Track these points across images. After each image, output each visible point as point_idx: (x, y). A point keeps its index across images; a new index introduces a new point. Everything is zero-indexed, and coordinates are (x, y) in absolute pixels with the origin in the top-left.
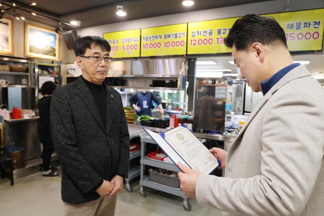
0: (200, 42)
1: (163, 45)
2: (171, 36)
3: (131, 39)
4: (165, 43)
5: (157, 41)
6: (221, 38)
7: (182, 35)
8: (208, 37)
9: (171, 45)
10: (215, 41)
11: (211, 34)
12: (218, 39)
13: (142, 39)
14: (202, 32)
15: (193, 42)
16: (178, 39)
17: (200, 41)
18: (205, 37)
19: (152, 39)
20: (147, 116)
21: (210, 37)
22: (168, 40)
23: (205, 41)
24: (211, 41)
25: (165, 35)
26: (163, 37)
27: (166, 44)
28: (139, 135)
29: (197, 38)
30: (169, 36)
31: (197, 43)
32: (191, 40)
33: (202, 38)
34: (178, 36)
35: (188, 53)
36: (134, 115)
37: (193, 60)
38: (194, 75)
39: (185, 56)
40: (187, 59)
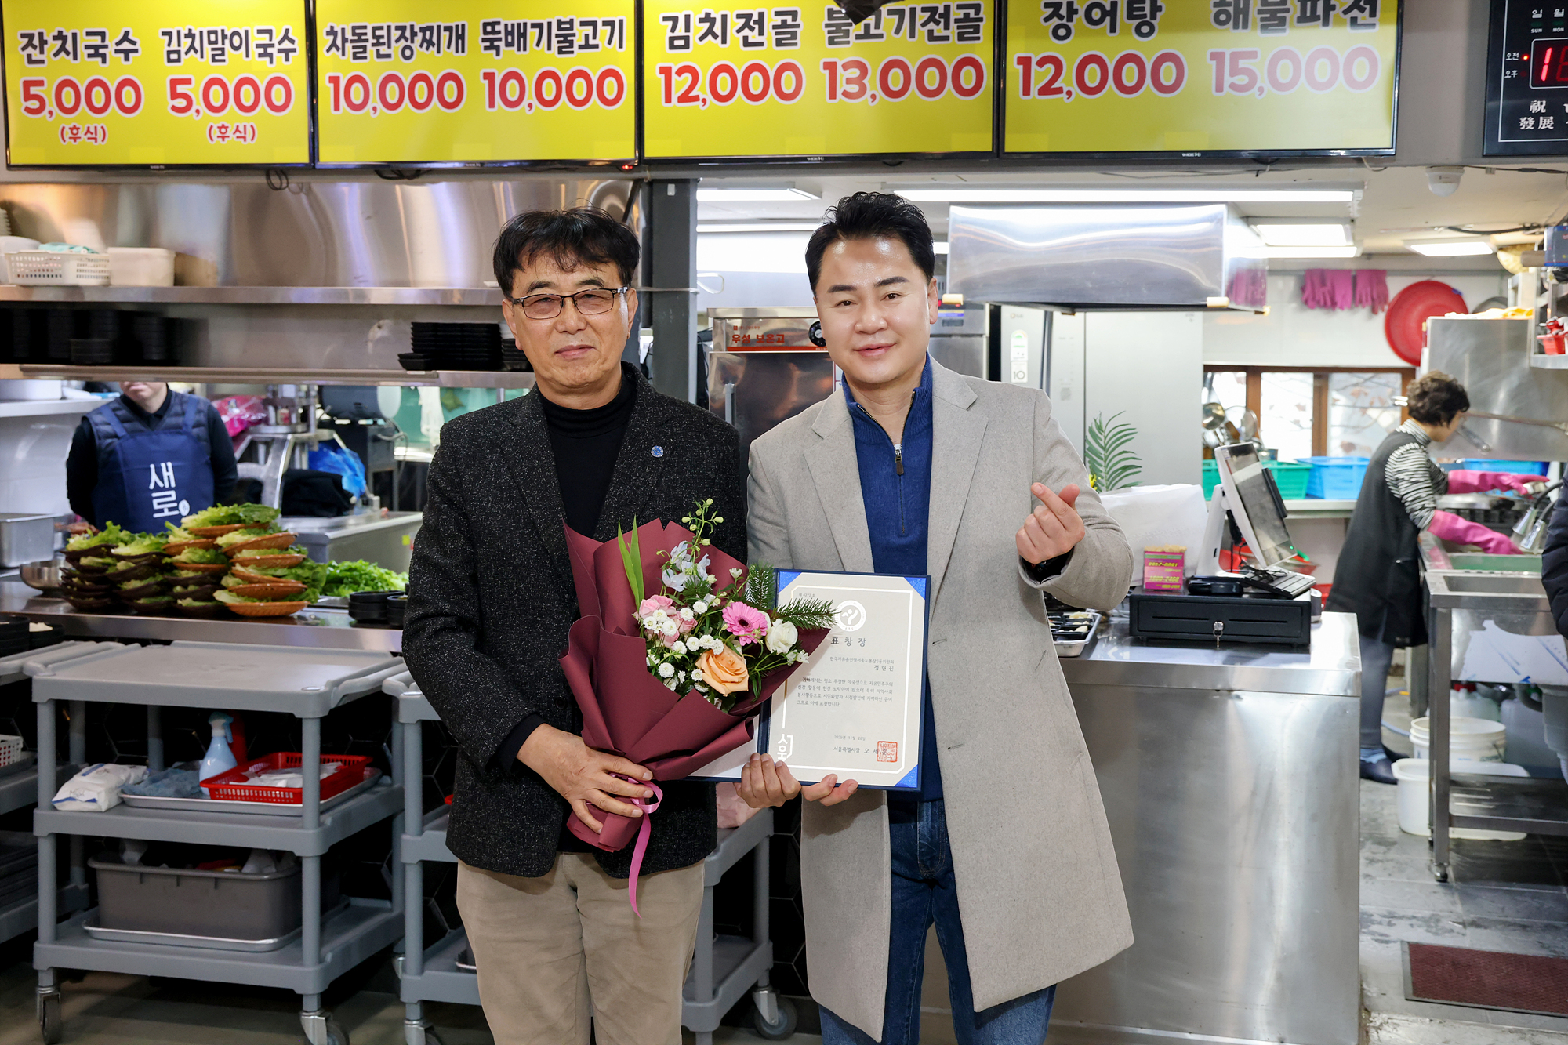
0: (724, 83)
1: (476, 89)
2: (532, 34)
3: (238, 40)
4: (489, 77)
5: (433, 63)
6: (845, 67)
7: (604, 32)
8: (771, 56)
9: (530, 96)
10: (815, 80)
11: (787, 34)
12: (831, 67)
13: (323, 41)
14: (734, 24)
15: (680, 84)
16: (580, 59)
17: (724, 81)
18: (753, 56)
19: (396, 48)
20: (360, 564)
21: (786, 55)
22: (509, 59)
23: (756, 82)
24: (788, 79)
25: (490, 28)
26: (474, 36)
27: (496, 87)
28: (379, 683)
29: (705, 55)
30: (517, 35)
31: (702, 89)
32: (666, 71)
33: (738, 57)
34: (579, 40)
35: (650, 152)
36: (299, 564)
37: (676, 187)
38: (687, 285)
39: (626, 167)
40: (638, 183)
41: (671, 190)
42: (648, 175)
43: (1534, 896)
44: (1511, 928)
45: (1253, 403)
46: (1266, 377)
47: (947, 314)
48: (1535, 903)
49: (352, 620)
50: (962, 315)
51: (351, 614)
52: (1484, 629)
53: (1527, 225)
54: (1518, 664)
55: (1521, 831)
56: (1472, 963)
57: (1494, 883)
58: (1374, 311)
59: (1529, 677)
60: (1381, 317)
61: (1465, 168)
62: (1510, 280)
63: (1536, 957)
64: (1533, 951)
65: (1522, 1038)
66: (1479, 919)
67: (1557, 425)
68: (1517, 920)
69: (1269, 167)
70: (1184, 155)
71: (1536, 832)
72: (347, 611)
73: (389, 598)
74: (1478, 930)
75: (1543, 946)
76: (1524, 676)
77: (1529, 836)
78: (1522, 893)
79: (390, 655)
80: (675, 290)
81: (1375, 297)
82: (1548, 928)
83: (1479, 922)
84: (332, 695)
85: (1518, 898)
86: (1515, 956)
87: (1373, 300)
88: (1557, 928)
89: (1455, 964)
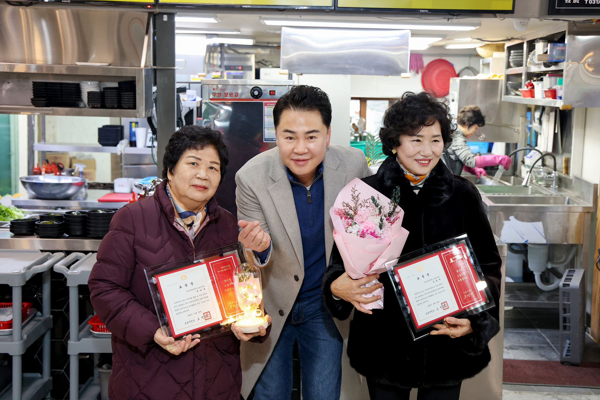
37: (168, 17)
38: (174, 66)
39: (149, 6)
40: (150, 14)
41: (165, 18)
42: (157, 10)
43: (529, 334)
44: (526, 349)
45: (362, 114)
46: (369, 102)
47: (235, 73)
48: (530, 337)
49: (13, 234)
50: (242, 73)
51: (11, 231)
52: (510, 220)
53: (509, 38)
54: (523, 235)
55: (511, 306)
56: (518, 366)
57: (510, 329)
58: (417, 72)
59: (527, 240)
60: (420, 75)
61: (531, 19)
62: (481, 60)
63: (542, 361)
64: (539, 359)
65: (553, 397)
66: (512, 345)
67: (511, 127)
68: (527, 345)
69: (455, 17)
70: (421, 11)
71: (517, 306)
72: (9, 229)
73: (36, 223)
74: (514, 351)
75: (542, 356)
76: (525, 240)
77: (514, 308)
78: (523, 333)
79: (40, 251)
80: (169, 68)
81: (419, 66)
82: (540, 348)
83: (512, 347)
84: (27, 274)
85: (523, 335)
86: (533, 361)
87: (417, 67)
88: (543, 347)
89: (512, 367)
